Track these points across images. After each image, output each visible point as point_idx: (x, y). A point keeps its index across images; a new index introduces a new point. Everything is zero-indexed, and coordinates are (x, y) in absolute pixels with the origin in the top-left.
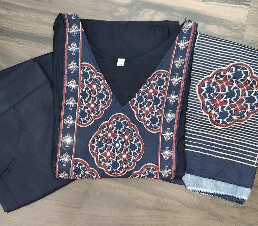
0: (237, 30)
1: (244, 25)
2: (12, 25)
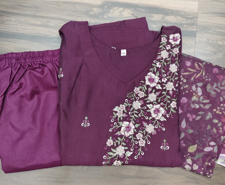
1: (197, 14)
2: (5, 28)
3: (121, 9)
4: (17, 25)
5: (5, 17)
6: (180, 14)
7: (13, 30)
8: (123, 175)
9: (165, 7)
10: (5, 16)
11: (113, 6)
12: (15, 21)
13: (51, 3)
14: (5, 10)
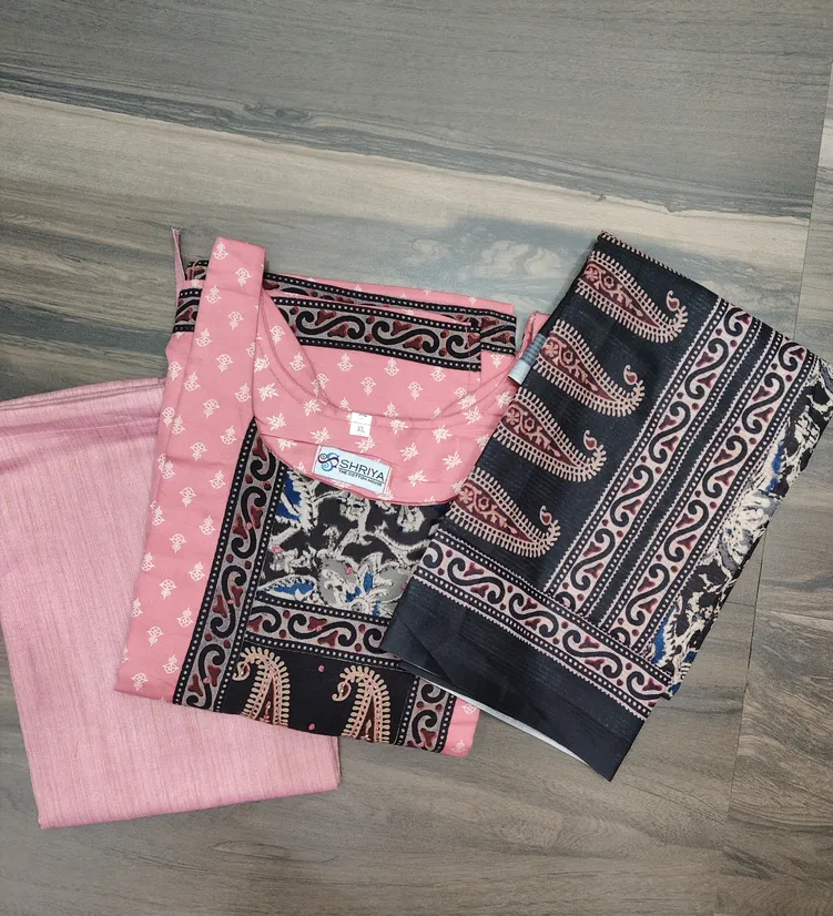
0: (776, 293)
1: (797, 277)
2: (94, 306)
3: (523, 249)
4: (138, 298)
5: (94, 266)
6: (737, 275)
7: (125, 315)
8: (511, 843)
9: (686, 245)
10: (92, 261)
11: (490, 235)
12: (128, 283)
13: (262, 217)
14: (91, 237)
